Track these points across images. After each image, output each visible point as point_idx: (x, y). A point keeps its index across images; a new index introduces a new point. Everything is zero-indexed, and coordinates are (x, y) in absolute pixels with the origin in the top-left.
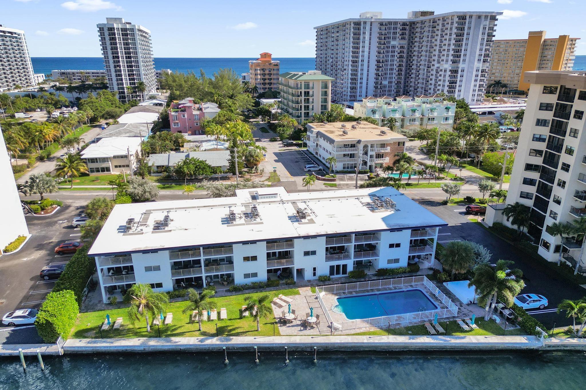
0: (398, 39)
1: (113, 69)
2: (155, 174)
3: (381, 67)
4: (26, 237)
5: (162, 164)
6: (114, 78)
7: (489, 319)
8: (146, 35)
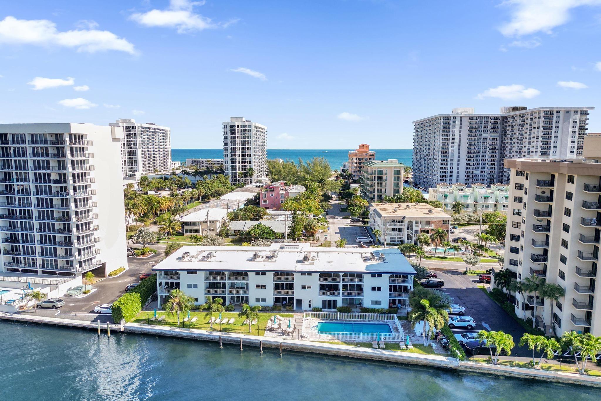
0: (489, 132)
1: (230, 158)
2: (231, 237)
3: (472, 157)
4: (125, 269)
5: (239, 229)
6: (230, 165)
7: (428, 345)
8: (262, 130)
